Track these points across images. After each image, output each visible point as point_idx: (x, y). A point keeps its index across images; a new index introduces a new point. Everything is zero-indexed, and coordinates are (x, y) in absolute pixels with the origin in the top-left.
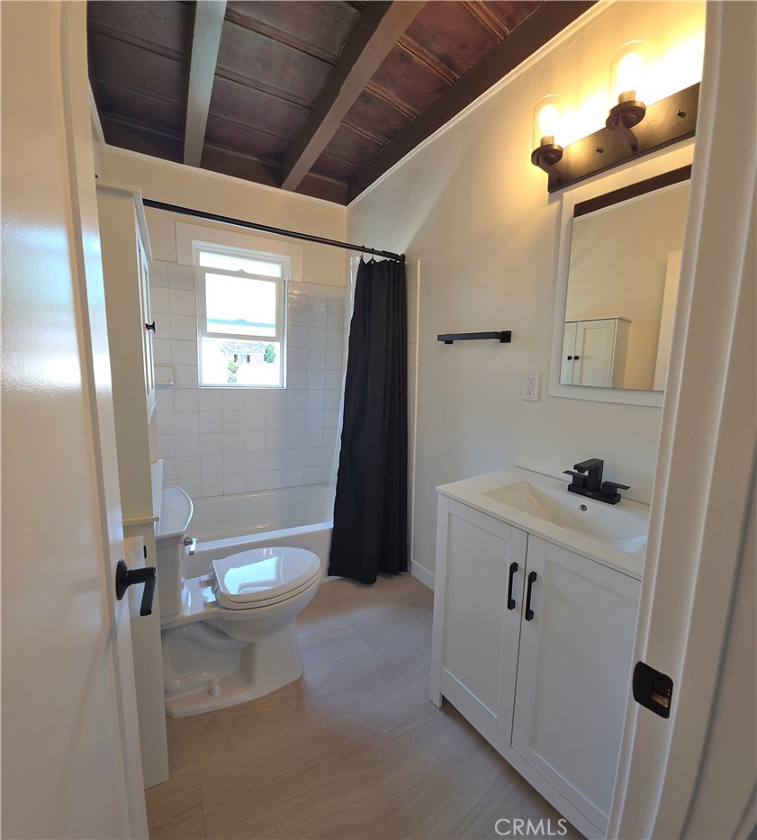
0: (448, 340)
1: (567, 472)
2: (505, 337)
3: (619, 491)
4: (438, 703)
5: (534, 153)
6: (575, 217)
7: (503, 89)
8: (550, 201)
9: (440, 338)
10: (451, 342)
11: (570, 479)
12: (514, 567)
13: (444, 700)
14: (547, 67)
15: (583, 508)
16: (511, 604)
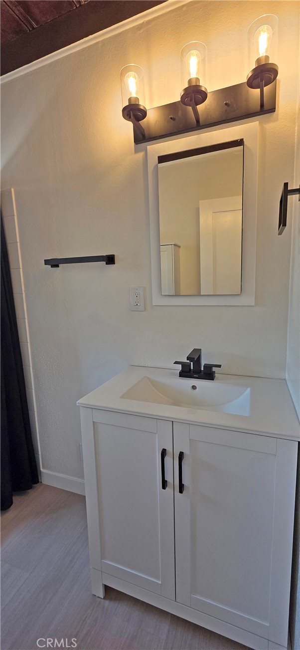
0: (54, 263)
1: (176, 363)
2: (110, 260)
3: (214, 369)
4: (101, 593)
5: (124, 109)
6: (159, 163)
7: (83, 50)
8: (136, 151)
9: (47, 262)
10: (57, 266)
11: (179, 367)
12: (164, 453)
13: (107, 589)
14: (120, 42)
15: (194, 387)
16: (164, 484)
